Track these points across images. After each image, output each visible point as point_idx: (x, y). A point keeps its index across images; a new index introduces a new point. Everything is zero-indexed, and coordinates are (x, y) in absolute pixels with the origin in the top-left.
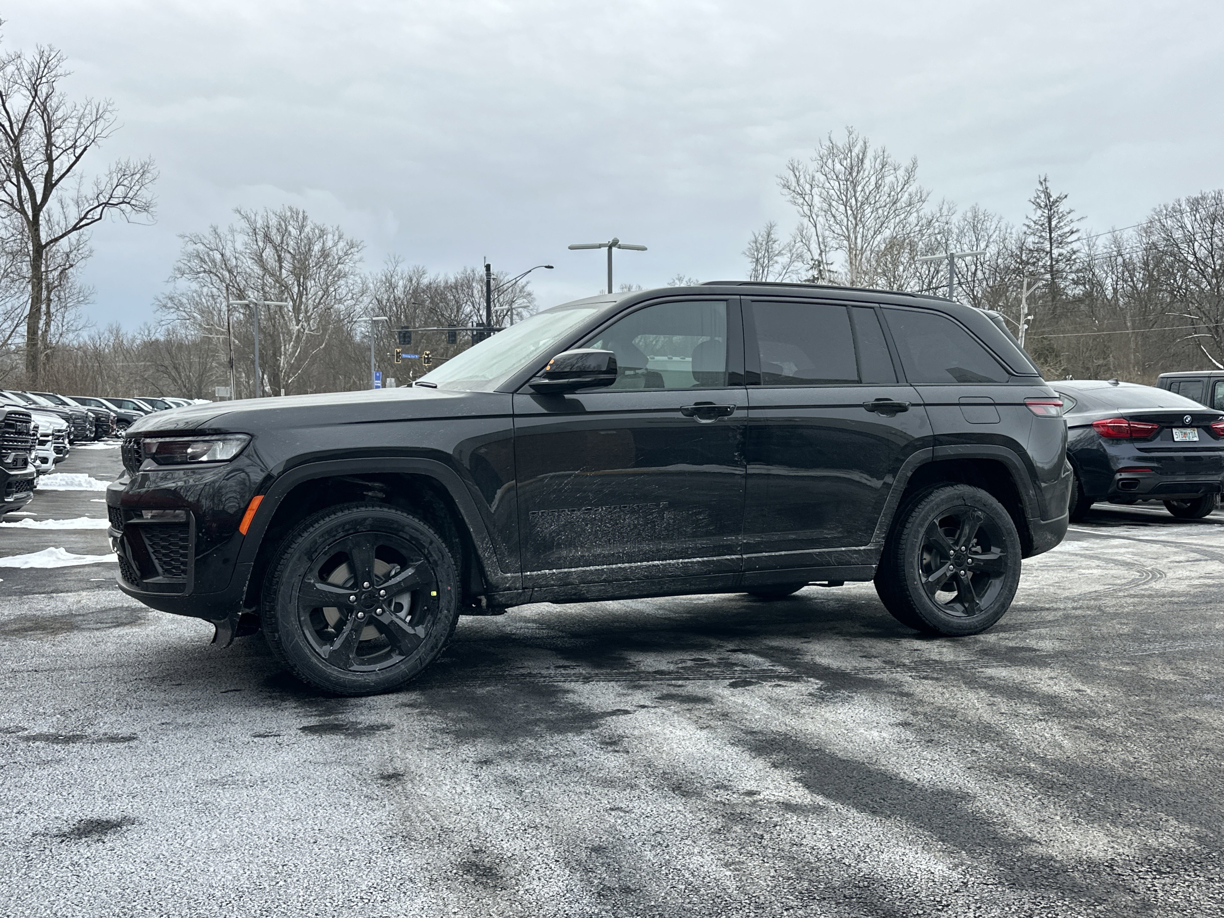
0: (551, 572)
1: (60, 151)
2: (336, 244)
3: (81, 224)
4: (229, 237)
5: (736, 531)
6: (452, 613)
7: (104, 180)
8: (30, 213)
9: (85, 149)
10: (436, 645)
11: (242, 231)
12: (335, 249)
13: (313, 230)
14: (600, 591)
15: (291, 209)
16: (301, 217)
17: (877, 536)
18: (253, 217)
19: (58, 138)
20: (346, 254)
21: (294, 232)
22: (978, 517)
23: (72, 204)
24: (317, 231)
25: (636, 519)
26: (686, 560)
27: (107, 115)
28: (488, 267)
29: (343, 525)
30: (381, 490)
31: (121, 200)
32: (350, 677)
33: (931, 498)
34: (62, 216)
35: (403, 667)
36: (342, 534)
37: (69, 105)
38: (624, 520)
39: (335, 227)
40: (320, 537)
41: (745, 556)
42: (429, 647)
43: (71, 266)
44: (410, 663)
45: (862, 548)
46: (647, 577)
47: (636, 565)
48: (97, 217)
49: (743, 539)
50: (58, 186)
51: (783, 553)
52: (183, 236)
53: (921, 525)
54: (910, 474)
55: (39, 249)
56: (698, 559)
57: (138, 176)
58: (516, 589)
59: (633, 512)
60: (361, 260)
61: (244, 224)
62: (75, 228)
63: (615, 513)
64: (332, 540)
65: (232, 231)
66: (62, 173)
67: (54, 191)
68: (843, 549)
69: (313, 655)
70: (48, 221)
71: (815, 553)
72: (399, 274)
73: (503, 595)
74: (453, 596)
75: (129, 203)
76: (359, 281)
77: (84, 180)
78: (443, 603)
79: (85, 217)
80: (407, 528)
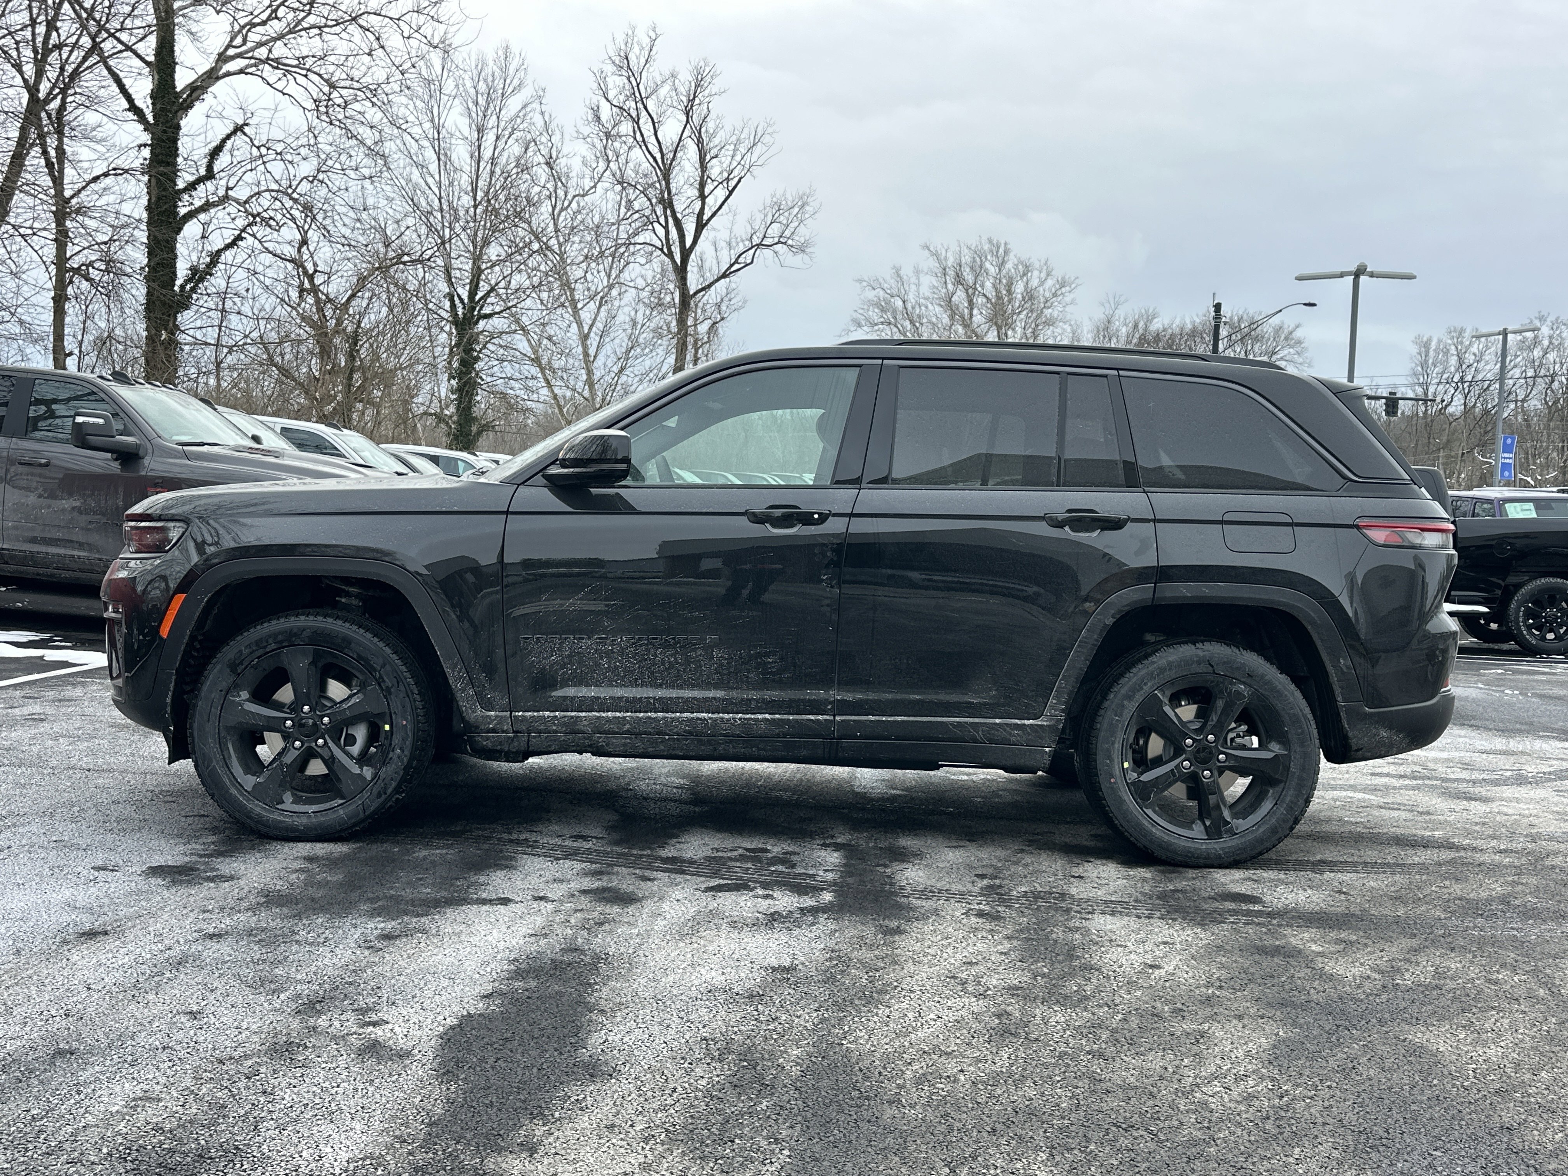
0: (552, 714)
1: (716, 183)
2: (1042, 283)
3: (733, 269)
4: (914, 280)
5: (826, 682)
6: (407, 752)
7: (759, 217)
8: (678, 259)
9: (739, 181)
10: (385, 789)
11: (930, 272)
12: (1041, 289)
13: (1016, 267)
14: (625, 745)
15: (990, 241)
16: (1001, 251)
17: (1053, 707)
18: (944, 254)
19: (715, 170)
20: (1055, 295)
21: (992, 270)
22: (1238, 693)
23: (724, 244)
24: (1020, 267)
25: (672, 655)
26: (748, 716)
27: (767, 139)
28: (1218, 307)
29: (275, 635)
30: (357, 596)
31: (776, 240)
32: (276, 816)
33: (1153, 658)
34: (715, 262)
35: (341, 812)
36: (273, 646)
37: (728, 128)
38: (655, 655)
39: (1043, 262)
40: (246, 648)
41: (838, 718)
42: (375, 791)
43: (723, 319)
44: (351, 808)
45: (1027, 722)
46: (690, 733)
47: (673, 715)
48: (749, 261)
49: (836, 695)
50: (709, 227)
51: (899, 719)
52: (860, 281)
53: (1130, 698)
54: (1110, 621)
55: (686, 299)
56: (767, 716)
57: (796, 210)
58: (503, 732)
59: (666, 646)
60: (1072, 302)
61: (933, 264)
62: (724, 276)
63: (641, 646)
64: (261, 652)
65: (917, 272)
66: (714, 209)
67: (704, 231)
68: (998, 721)
69: (234, 785)
70: (701, 267)
71: (952, 724)
72: (1122, 319)
73: (488, 738)
74: (410, 733)
75: (785, 243)
76: (1069, 330)
77: (737, 217)
78: (396, 741)
79: (736, 262)
80: (353, 645)
